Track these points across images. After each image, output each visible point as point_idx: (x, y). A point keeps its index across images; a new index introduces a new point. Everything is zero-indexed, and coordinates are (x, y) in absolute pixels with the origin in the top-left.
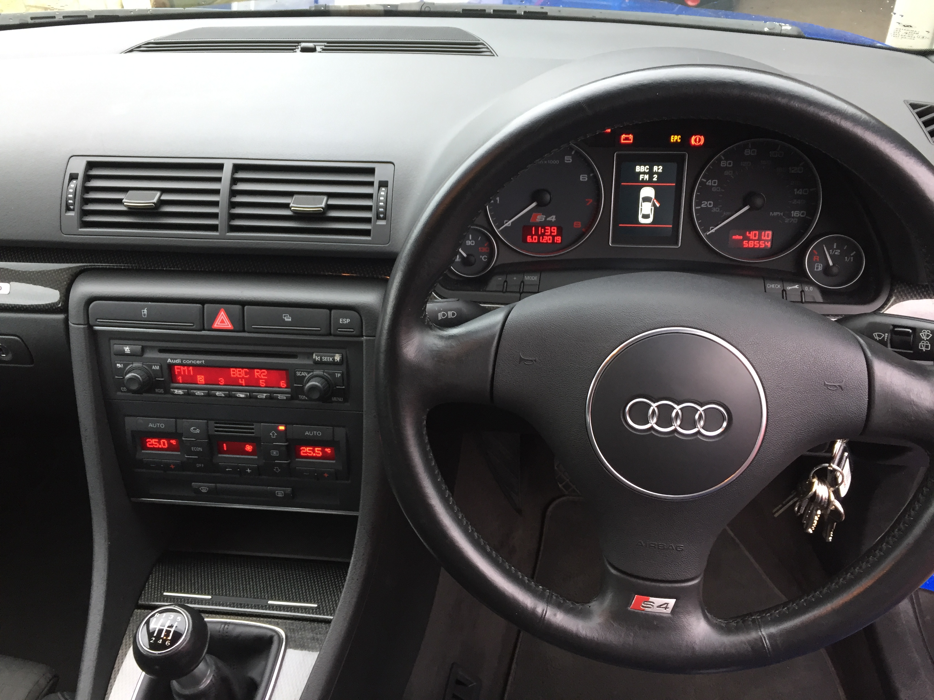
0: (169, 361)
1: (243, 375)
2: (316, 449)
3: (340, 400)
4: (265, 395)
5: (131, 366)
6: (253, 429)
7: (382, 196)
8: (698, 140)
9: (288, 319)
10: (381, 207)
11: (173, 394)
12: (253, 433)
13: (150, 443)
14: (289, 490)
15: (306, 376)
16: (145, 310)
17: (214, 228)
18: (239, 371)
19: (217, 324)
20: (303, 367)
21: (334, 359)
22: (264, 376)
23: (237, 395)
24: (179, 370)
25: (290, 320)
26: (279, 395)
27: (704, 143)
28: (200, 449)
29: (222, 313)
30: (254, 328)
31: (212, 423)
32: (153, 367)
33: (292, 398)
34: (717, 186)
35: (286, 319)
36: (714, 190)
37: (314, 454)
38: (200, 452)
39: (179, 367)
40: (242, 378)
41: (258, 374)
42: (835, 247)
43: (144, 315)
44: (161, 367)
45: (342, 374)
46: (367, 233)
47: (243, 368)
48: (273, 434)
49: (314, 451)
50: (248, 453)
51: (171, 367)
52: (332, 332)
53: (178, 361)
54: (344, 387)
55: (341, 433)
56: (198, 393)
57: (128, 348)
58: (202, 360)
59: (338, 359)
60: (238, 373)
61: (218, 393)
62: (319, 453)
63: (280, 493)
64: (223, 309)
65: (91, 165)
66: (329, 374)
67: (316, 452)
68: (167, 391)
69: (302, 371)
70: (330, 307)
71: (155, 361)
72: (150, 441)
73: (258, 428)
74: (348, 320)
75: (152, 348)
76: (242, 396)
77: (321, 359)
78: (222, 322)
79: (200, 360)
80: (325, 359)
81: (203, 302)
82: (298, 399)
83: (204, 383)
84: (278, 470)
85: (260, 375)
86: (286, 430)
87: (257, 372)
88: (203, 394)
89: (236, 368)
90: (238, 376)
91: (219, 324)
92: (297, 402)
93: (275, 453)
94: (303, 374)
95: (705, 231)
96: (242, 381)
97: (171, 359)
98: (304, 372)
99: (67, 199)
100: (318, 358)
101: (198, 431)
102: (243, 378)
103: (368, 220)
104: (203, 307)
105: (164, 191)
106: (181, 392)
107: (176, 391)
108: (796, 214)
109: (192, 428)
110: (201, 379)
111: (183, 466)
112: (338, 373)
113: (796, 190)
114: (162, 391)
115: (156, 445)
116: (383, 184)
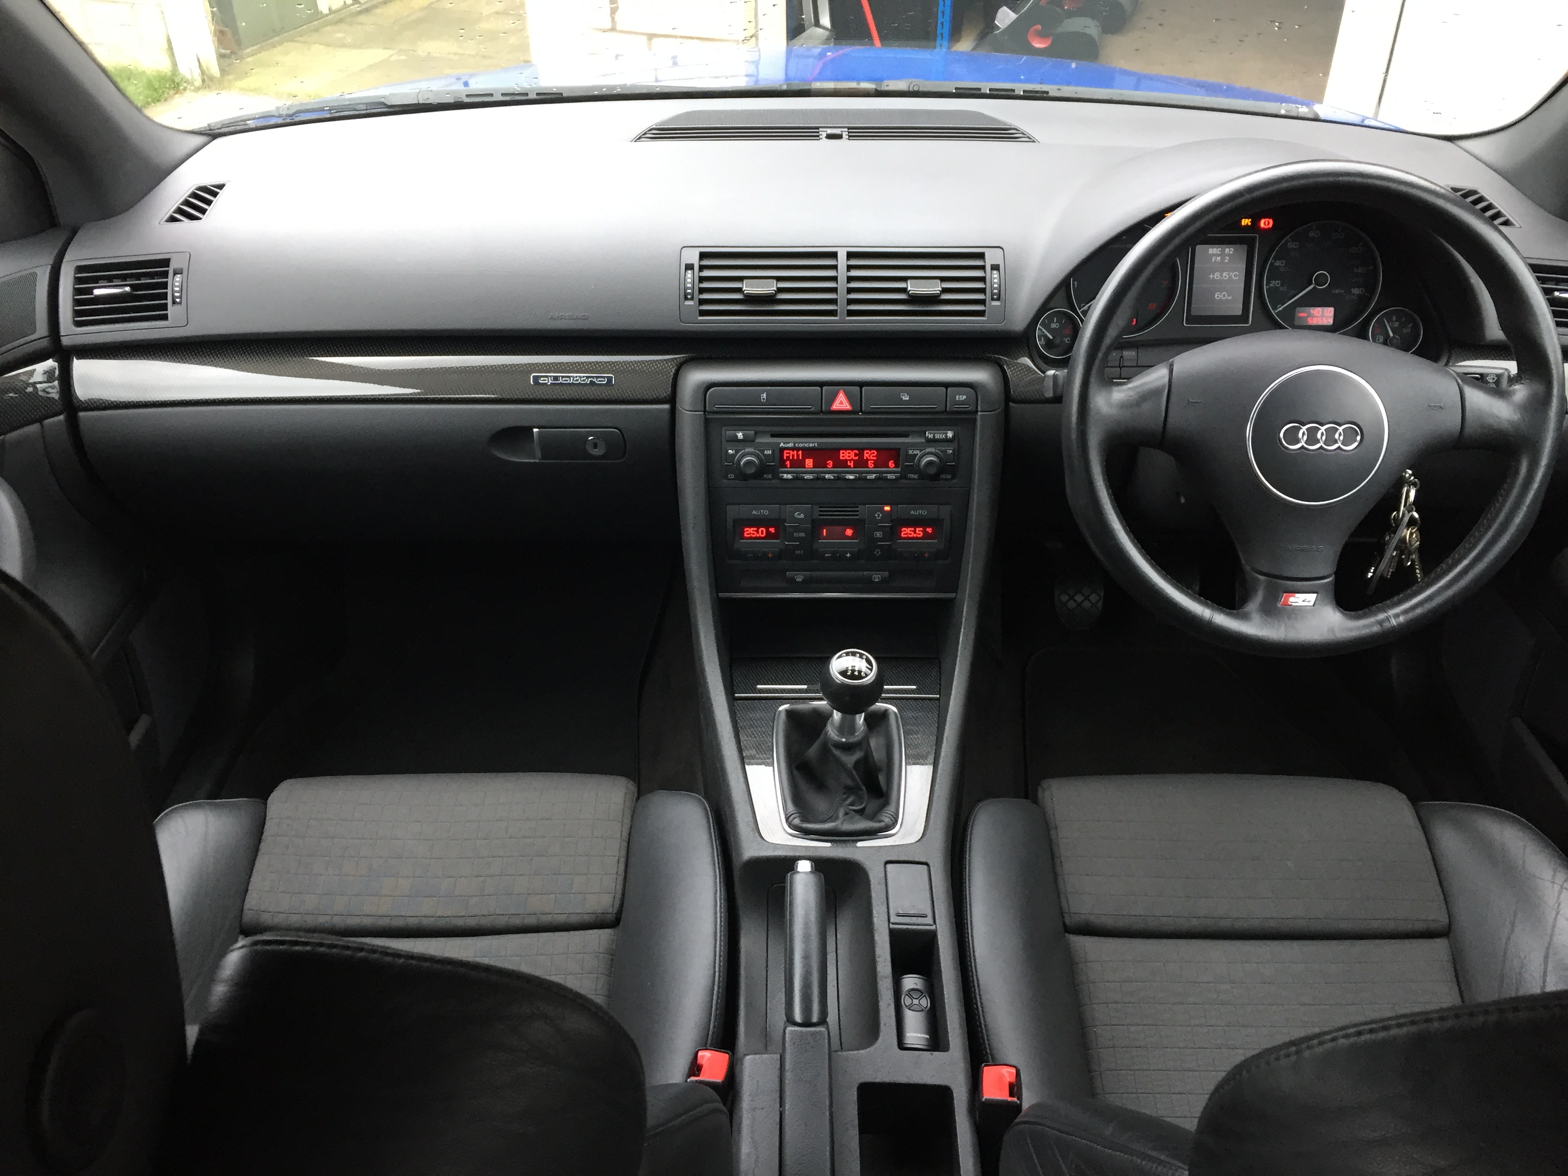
0: (782, 445)
1: (853, 456)
2: (917, 529)
3: (949, 477)
4: (874, 475)
5: (743, 451)
6: (857, 511)
7: (994, 278)
8: (1267, 223)
9: (906, 398)
10: (995, 288)
11: (782, 479)
12: (857, 515)
13: (748, 532)
14: (886, 574)
15: (918, 454)
16: (765, 395)
17: (833, 313)
18: (849, 453)
19: (836, 406)
20: (914, 446)
21: (946, 436)
22: (873, 457)
23: (847, 477)
24: (788, 455)
25: (908, 399)
26: (888, 475)
27: (1273, 226)
28: (803, 535)
29: (841, 394)
30: (872, 408)
31: (817, 509)
32: (766, 452)
33: (901, 478)
34: (1283, 266)
35: (904, 399)
36: (1282, 270)
37: (915, 535)
38: (802, 538)
39: (789, 451)
40: (850, 461)
41: (867, 455)
42: (1394, 320)
43: (764, 399)
44: (773, 451)
45: (954, 450)
46: (981, 313)
47: (852, 450)
48: (879, 515)
49: (915, 532)
50: (848, 538)
51: (782, 450)
52: (948, 409)
53: (790, 445)
54: (954, 464)
55: (945, 511)
56: (807, 477)
57: (741, 434)
58: (815, 443)
59: (951, 436)
60: (848, 455)
61: (827, 476)
62: (920, 534)
63: (877, 577)
64: (842, 391)
65: (703, 256)
66: (942, 451)
67: (917, 532)
68: (776, 476)
69: (914, 450)
70: (947, 385)
71: (768, 446)
72: (748, 531)
73: (863, 511)
74: (964, 397)
75: (764, 433)
76: (851, 477)
77: (934, 436)
78: (841, 403)
79: (811, 443)
80: (937, 436)
81: (821, 384)
82: (906, 478)
83: (812, 467)
84: (878, 553)
85: (870, 456)
86: (891, 510)
87: (867, 453)
88: (812, 477)
89: (846, 449)
90: (848, 458)
91: (837, 405)
92: (904, 481)
93: (879, 534)
94: (915, 452)
95: (1275, 308)
96: (850, 462)
97: (784, 443)
98: (916, 450)
99: (686, 289)
100: (931, 436)
101: (802, 516)
102: (852, 459)
103: (982, 302)
104: (822, 391)
105: (779, 279)
106: (790, 476)
107: (785, 476)
108: (1356, 291)
109: (797, 513)
110: (809, 462)
111: (781, 555)
112: (949, 450)
113: (1355, 269)
114: (770, 476)
115: (754, 534)
116: (996, 267)
